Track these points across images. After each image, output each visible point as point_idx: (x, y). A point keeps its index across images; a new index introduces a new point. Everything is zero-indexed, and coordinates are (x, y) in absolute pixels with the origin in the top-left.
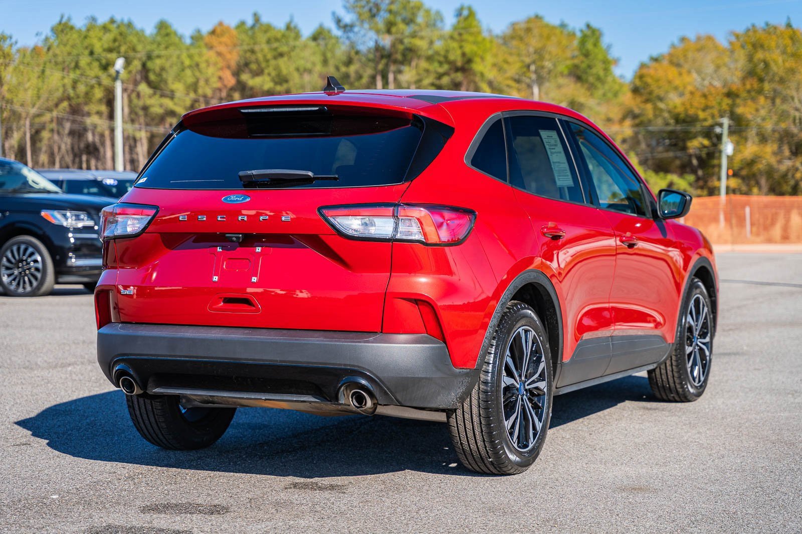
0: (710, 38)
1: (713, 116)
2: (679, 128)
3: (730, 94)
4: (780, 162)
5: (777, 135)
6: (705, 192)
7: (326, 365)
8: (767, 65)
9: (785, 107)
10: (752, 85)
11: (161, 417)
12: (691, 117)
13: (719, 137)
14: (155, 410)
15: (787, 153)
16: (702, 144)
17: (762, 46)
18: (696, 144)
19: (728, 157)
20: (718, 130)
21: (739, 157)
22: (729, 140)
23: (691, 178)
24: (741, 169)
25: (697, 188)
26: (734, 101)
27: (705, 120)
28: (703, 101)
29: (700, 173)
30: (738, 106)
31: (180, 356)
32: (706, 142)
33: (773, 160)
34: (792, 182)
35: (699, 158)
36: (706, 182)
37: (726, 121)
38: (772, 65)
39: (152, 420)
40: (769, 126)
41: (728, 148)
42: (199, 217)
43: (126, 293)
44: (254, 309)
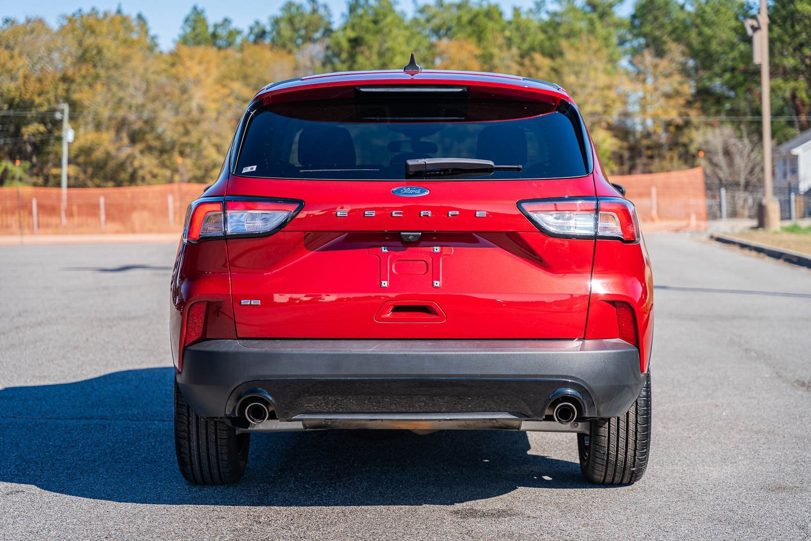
0: (41, 21)
1: (49, 101)
2: (12, 113)
3: (65, 79)
4: (119, 149)
5: (114, 122)
6: (40, 180)
7: (536, 377)
8: (100, 52)
9: (121, 94)
10: (88, 70)
11: (225, 447)
12: (24, 102)
13: (57, 124)
14: (219, 440)
15: (126, 140)
16: (38, 130)
17: (93, 32)
18: (31, 130)
19: (69, 143)
20: (58, 116)
21: (77, 144)
22: (70, 126)
23: (27, 165)
24: (77, 156)
25: (32, 175)
26: (69, 86)
27: (41, 105)
28: (38, 85)
29: (35, 159)
30: (75, 92)
31: (347, 376)
32: (42, 128)
33: (112, 149)
34: (130, 170)
35: (34, 145)
36: (41, 169)
37: (66, 107)
38: (105, 51)
39: (213, 451)
40: (105, 113)
41: (69, 134)
42: (366, 213)
43: (249, 303)
44: (436, 317)
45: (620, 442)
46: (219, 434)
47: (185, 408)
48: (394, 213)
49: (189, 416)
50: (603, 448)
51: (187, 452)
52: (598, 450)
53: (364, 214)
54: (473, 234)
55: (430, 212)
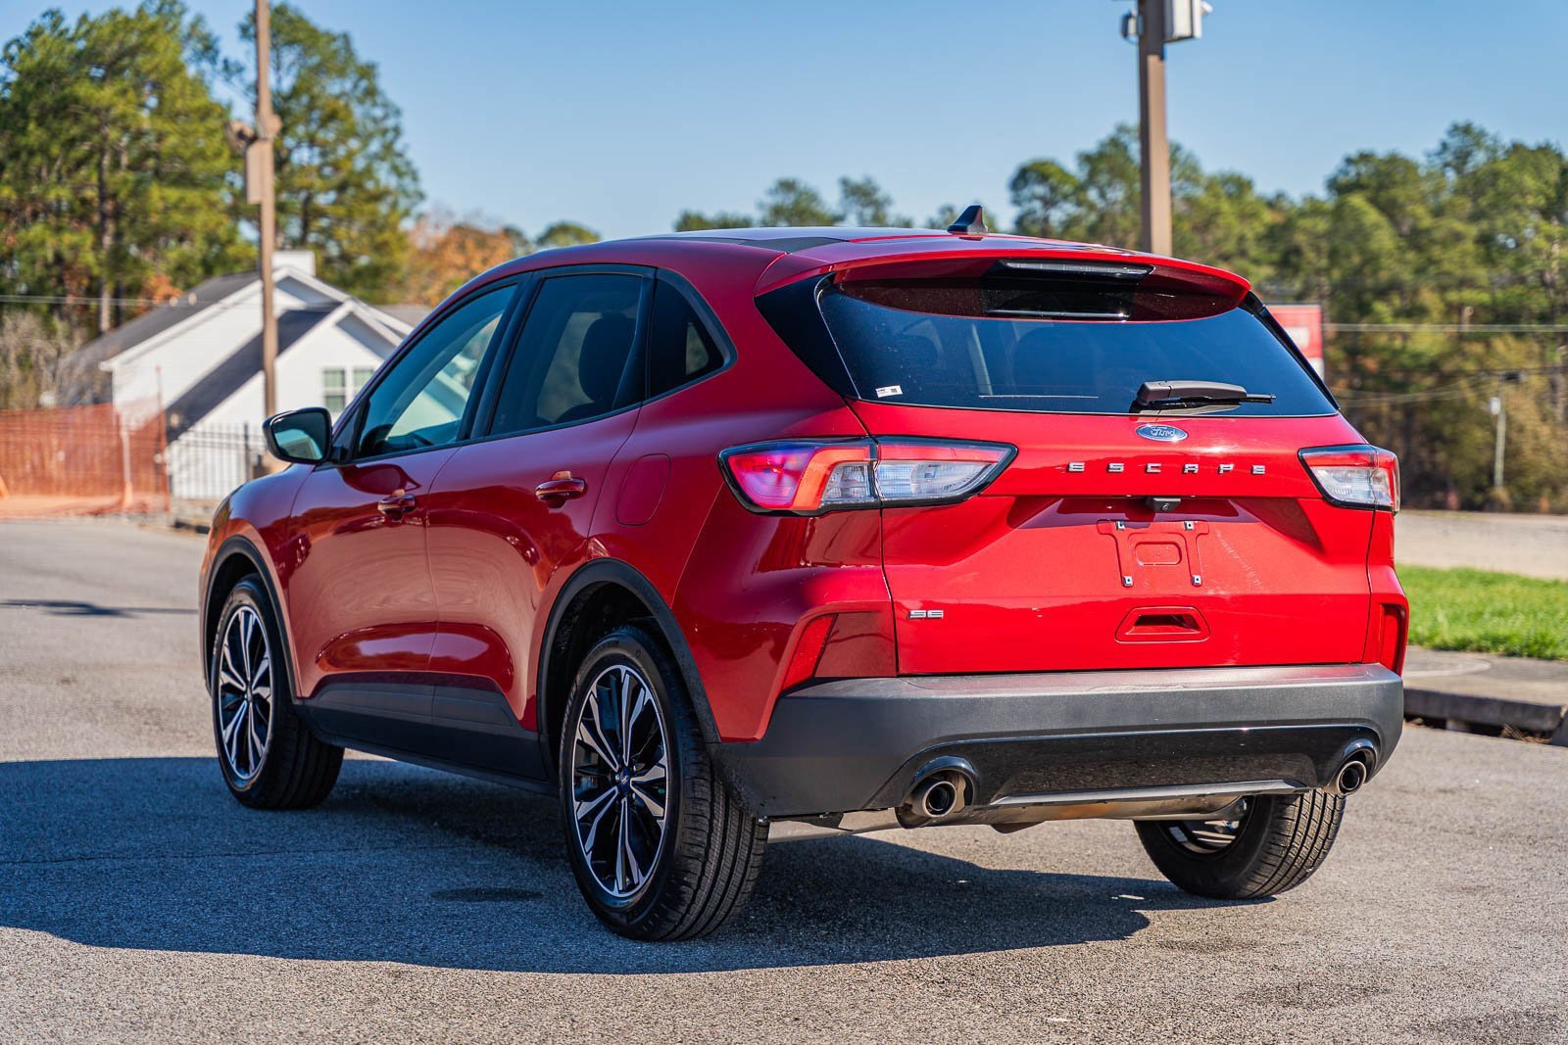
42: (1111, 465)
43: (925, 616)
44: (1196, 632)
45: (1311, 826)
46: (754, 846)
47: (708, 804)
48: (1150, 466)
49: (712, 816)
50: (1283, 838)
51: (694, 882)
52: (1278, 842)
53: (1108, 468)
54: (1229, 501)
55: (1196, 466)
